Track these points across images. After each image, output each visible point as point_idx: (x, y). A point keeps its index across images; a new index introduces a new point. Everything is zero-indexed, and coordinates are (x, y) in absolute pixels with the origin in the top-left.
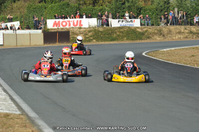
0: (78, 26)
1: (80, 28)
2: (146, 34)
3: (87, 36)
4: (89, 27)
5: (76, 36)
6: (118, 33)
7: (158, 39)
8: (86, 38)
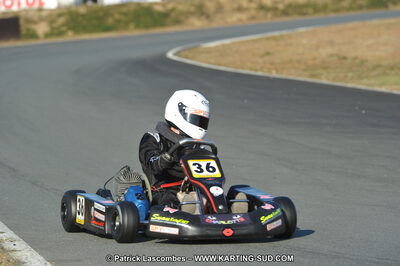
0: (36, 6)
1: (40, 10)
2: (173, 15)
3: (55, 25)
4: (59, 7)
5: (32, 27)
6: (117, 16)
7: (197, 23)
8: (53, 28)
